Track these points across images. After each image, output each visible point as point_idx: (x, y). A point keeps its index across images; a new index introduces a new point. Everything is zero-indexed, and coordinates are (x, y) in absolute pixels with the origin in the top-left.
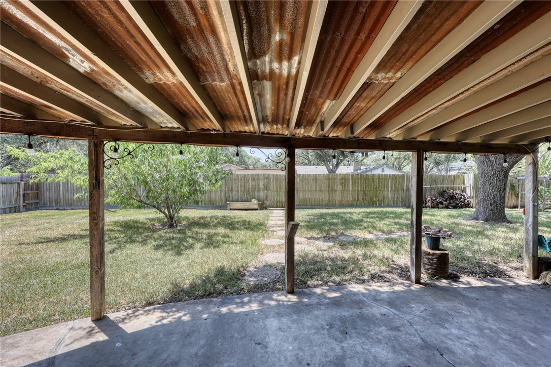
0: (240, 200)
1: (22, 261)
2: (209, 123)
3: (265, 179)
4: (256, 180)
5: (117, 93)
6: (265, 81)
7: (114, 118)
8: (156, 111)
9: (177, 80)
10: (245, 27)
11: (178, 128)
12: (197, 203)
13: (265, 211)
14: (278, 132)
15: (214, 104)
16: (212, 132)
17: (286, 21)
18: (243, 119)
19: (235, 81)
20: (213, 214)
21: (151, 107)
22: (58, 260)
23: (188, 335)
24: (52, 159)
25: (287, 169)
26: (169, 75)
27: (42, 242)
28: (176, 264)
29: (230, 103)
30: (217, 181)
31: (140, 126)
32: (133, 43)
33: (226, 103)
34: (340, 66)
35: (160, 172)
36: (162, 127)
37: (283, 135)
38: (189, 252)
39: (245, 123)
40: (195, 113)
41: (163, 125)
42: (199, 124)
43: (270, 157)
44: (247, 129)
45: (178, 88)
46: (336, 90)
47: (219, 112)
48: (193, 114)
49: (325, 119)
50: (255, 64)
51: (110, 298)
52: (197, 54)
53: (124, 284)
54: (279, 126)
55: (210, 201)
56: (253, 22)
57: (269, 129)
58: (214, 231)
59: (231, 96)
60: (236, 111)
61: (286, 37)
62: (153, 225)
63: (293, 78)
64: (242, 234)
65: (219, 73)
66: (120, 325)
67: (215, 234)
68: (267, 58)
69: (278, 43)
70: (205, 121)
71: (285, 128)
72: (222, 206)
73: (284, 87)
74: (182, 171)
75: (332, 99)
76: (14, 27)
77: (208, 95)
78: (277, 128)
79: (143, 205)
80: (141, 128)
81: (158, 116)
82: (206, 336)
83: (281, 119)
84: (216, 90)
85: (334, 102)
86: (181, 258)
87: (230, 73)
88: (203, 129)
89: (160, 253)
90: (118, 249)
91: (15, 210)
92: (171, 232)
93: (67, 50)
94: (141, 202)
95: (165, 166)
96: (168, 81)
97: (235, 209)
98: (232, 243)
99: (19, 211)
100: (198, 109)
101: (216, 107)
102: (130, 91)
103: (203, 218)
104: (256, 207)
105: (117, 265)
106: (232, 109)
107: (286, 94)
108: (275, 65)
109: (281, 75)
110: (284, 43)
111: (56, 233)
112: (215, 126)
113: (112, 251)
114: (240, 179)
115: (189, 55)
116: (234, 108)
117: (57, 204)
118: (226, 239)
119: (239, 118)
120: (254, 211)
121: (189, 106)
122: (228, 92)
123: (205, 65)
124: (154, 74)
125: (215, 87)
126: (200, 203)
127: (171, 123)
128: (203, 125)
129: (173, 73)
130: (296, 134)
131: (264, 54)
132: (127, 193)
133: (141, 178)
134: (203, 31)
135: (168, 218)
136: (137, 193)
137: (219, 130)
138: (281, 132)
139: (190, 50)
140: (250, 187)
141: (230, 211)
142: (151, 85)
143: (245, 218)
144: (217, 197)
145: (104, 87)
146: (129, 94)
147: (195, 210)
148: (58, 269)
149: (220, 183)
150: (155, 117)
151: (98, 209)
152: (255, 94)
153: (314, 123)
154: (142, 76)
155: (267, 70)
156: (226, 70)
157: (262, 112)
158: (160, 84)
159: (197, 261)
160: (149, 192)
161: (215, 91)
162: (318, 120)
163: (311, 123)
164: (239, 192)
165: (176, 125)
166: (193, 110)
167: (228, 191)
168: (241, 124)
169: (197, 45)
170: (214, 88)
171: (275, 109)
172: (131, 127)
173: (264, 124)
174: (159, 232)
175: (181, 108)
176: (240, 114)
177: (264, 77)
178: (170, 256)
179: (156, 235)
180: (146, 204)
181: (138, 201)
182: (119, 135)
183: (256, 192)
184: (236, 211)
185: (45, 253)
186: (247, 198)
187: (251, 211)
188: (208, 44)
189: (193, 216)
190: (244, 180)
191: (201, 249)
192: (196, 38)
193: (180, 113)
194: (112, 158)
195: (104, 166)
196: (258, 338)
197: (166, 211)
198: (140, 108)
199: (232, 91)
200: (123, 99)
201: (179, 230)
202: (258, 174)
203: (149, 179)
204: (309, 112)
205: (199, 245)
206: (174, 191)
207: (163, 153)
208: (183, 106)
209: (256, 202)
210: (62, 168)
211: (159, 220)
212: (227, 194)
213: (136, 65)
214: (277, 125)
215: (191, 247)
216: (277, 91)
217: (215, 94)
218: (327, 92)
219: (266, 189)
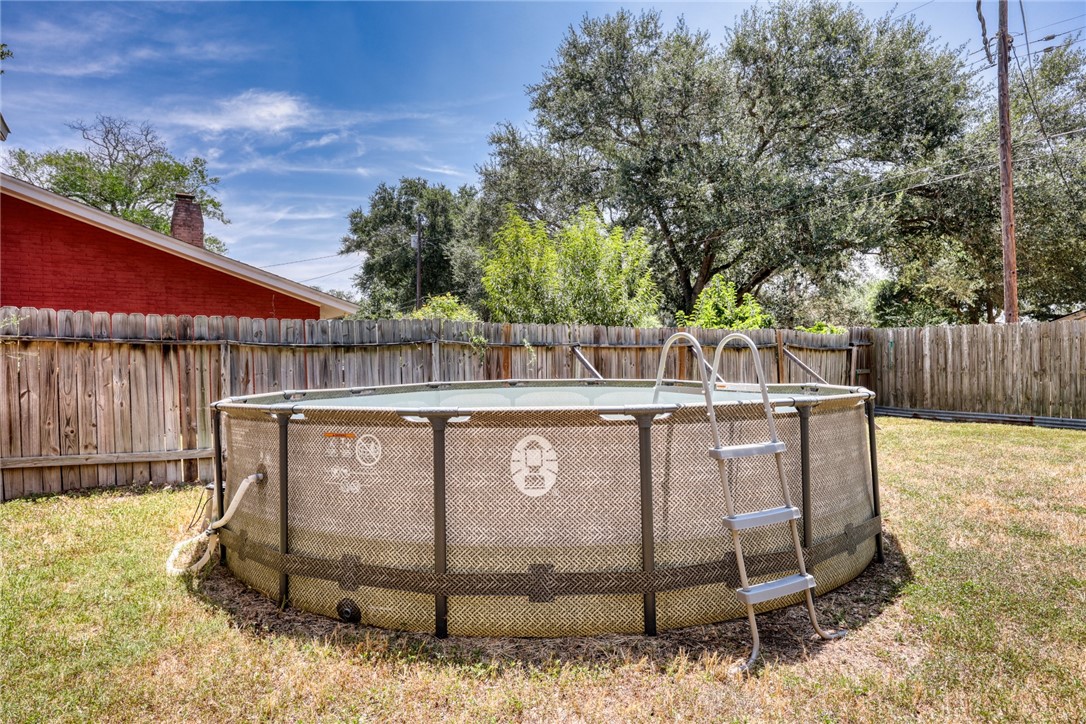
117: (914, 404)
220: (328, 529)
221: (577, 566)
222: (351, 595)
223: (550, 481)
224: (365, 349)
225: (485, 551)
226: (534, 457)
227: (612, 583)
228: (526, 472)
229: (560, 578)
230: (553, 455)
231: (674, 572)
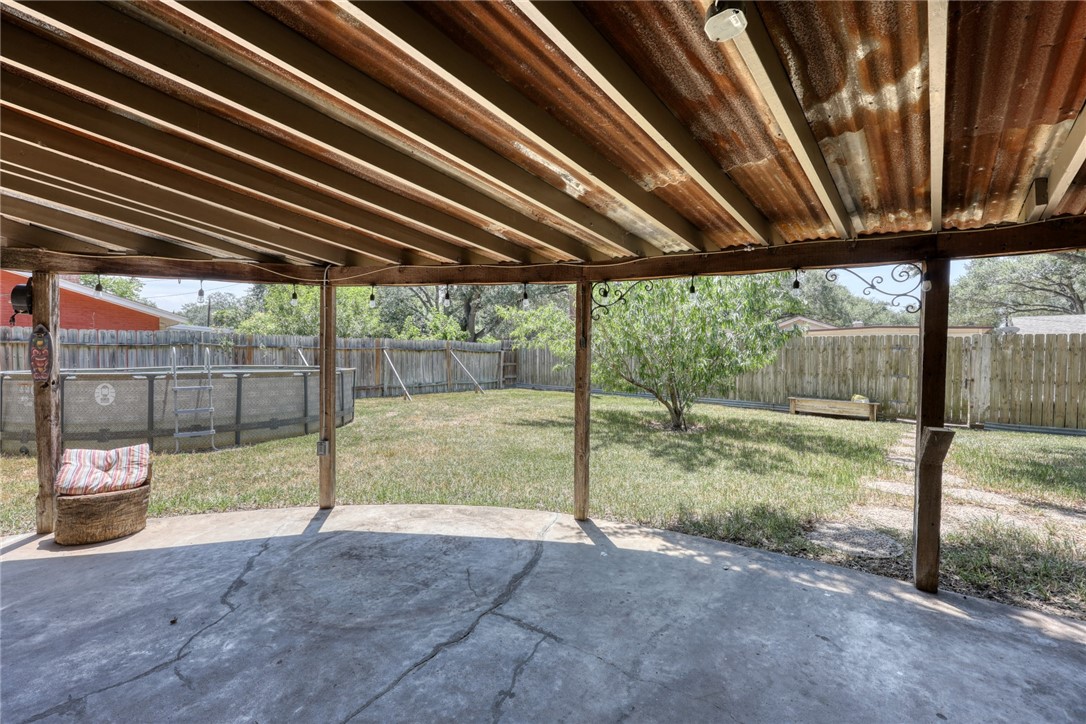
0: (820, 394)
1: (507, 441)
2: (741, 234)
3: (892, 348)
4: (867, 353)
5: (610, 214)
6: (848, 134)
7: (604, 250)
8: (657, 230)
9: (688, 176)
10: (791, 63)
11: (690, 251)
12: (724, 391)
13: (889, 425)
14: (903, 228)
15: (748, 199)
16: (745, 250)
17: (874, 21)
18: (809, 214)
19: (783, 151)
20: (756, 418)
21: (651, 225)
22: (539, 446)
23: (695, 578)
24: (532, 319)
25: (924, 307)
26: (675, 172)
27: (522, 425)
28: (681, 482)
29: (779, 191)
30: (765, 349)
31: (635, 255)
32: (632, 144)
33: (772, 194)
34: (1056, 40)
35: (659, 332)
36: (665, 253)
37: (920, 231)
38: (704, 470)
39: (814, 222)
40: (717, 221)
41: (667, 250)
42: (724, 238)
43: (875, 284)
44: (821, 232)
45: (688, 188)
46: (1063, 96)
47: (758, 211)
48: (713, 224)
49: (1049, 171)
50: (821, 111)
51: (593, 501)
52: (715, 130)
53: (609, 489)
54: (904, 214)
55: (752, 392)
56: (806, 50)
57: (878, 224)
58: (755, 446)
59: (781, 178)
60: (792, 203)
61: (880, 45)
62: (649, 422)
63: (917, 109)
64: (817, 461)
65: (753, 146)
66: (611, 538)
67: (757, 451)
68: (845, 94)
69: (864, 62)
70: (735, 231)
71: (920, 215)
72: (777, 403)
73: (897, 131)
74: (698, 330)
75: (1056, 119)
76: (526, 169)
77: (737, 187)
78: (898, 220)
79: (635, 386)
80: (637, 258)
81: (659, 237)
82: (724, 590)
83: (905, 198)
84: (750, 174)
85: (1068, 124)
86: (690, 475)
87: (773, 141)
88: (731, 247)
89: (659, 463)
90: (601, 446)
91: (495, 386)
92: (676, 437)
93: (565, 176)
94: (633, 382)
95: (669, 322)
96: (674, 180)
97: (807, 414)
98: (792, 472)
99: (499, 388)
100: (721, 214)
101: (752, 203)
102: (625, 208)
103: (735, 421)
104: (865, 413)
105: (601, 465)
106: (784, 201)
107: (906, 144)
108: (867, 100)
109: (883, 113)
110: (878, 56)
111: (534, 416)
112: (753, 238)
113: (596, 448)
114: (822, 349)
115: (704, 135)
116: (788, 198)
117: (533, 382)
118: (781, 464)
119: (801, 216)
120: (857, 422)
121: (706, 212)
122: (771, 171)
123: (728, 142)
124: (655, 177)
125: (748, 171)
126: (731, 394)
127: (678, 245)
128: (732, 239)
129: (681, 169)
130: (959, 223)
131: (838, 88)
132: (614, 366)
133: (634, 343)
134: (723, 96)
135: (671, 414)
136: (627, 368)
137: (760, 245)
138: (911, 227)
139: (704, 128)
140: (850, 366)
141: (795, 416)
142: (652, 194)
143: (830, 432)
144: (766, 384)
145: (597, 210)
146: (624, 212)
147: (721, 407)
148: (539, 456)
149: (774, 354)
150: (656, 239)
151: (584, 374)
152: (828, 162)
153: (1012, 186)
154: (641, 184)
155: (849, 113)
156: (765, 139)
157: (850, 192)
158: (663, 189)
159: (717, 485)
160: (644, 366)
161: (749, 177)
162: (1026, 178)
163: (1003, 189)
164: (820, 376)
165: (685, 246)
166: (713, 217)
167: (792, 373)
168: (807, 226)
169: (715, 117)
170: (746, 173)
171: (884, 180)
172: (625, 259)
173: (861, 215)
174: (658, 434)
175: (694, 217)
176: (802, 205)
177: (844, 127)
178: (675, 469)
179: (653, 437)
180: (640, 386)
181: (628, 380)
182: (610, 272)
183: (865, 379)
184: (809, 417)
185: (526, 437)
186: (840, 391)
187: (851, 422)
188: (731, 110)
189: (716, 417)
190: (833, 349)
191: (727, 469)
192: (713, 109)
193: (692, 225)
194: (600, 306)
195: (592, 317)
196: (823, 630)
197: (670, 403)
198: (636, 229)
199: (779, 169)
200: (617, 221)
201: (690, 436)
202: (873, 338)
203: (644, 345)
204: (986, 166)
205: (724, 463)
206: (684, 366)
207: (667, 300)
208: (696, 214)
209: (865, 401)
210: (542, 330)
211: (658, 416)
212: (789, 381)
213: (634, 172)
214: (895, 212)
215: (710, 463)
216: (881, 146)
217: (749, 181)
218: (1032, 109)
219: (896, 373)
220: (18, 421)
221: (120, 429)
222: (25, 445)
223: (111, 400)
224: (144, 347)
225: (81, 425)
226: (105, 391)
227: (134, 434)
228: (101, 397)
229: (112, 434)
230: (113, 390)
231: (163, 431)
